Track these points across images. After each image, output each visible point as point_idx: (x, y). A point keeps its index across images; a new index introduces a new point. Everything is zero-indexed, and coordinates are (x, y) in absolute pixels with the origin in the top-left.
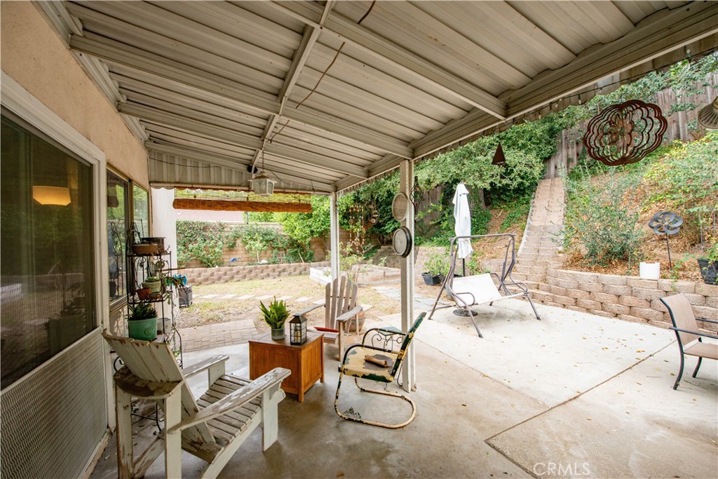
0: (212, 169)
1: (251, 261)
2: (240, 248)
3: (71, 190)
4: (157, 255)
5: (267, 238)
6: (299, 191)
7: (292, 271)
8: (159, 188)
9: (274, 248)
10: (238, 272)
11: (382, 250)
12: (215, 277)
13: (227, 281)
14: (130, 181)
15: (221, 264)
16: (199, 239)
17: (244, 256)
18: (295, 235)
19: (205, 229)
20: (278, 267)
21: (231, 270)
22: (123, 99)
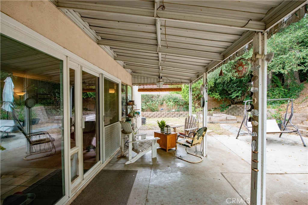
0: (149, 79)
1: (169, 110)
2: (165, 105)
3: (115, 89)
4: (132, 105)
5: (175, 100)
6: (177, 83)
7: (185, 115)
8: (134, 86)
9: (178, 105)
10: (163, 114)
11: (231, 107)
12: (155, 116)
13: (159, 117)
14: (127, 85)
15: (157, 111)
16: (150, 101)
17: (166, 108)
18: (186, 100)
19: (152, 97)
20: (179, 113)
21: (161, 113)
22: (125, 65)
